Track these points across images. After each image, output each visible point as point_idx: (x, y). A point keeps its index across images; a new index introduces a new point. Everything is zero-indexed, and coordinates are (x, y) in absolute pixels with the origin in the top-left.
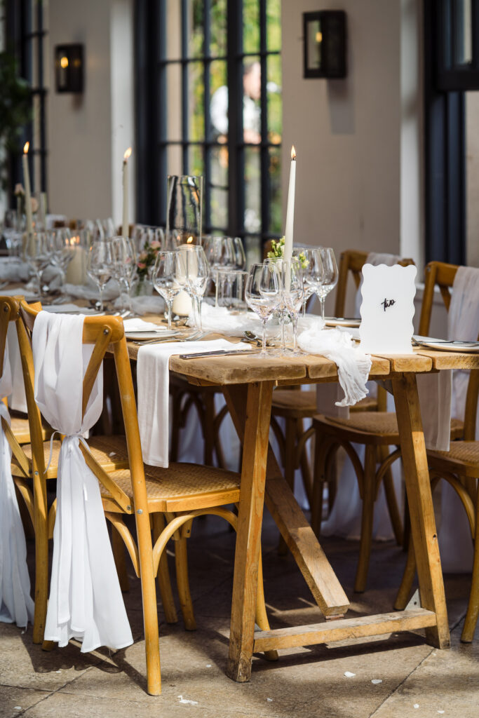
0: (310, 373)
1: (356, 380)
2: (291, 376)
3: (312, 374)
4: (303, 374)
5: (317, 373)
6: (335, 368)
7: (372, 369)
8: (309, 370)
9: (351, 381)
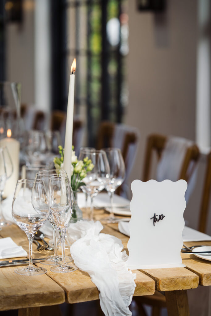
0: (69, 299)
1: (117, 305)
2: (48, 302)
3: (72, 300)
4: (62, 300)
5: (77, 299)
6: (96, 291)
7: (135, 291)
8: (68, 295)
9: (112, 306)
